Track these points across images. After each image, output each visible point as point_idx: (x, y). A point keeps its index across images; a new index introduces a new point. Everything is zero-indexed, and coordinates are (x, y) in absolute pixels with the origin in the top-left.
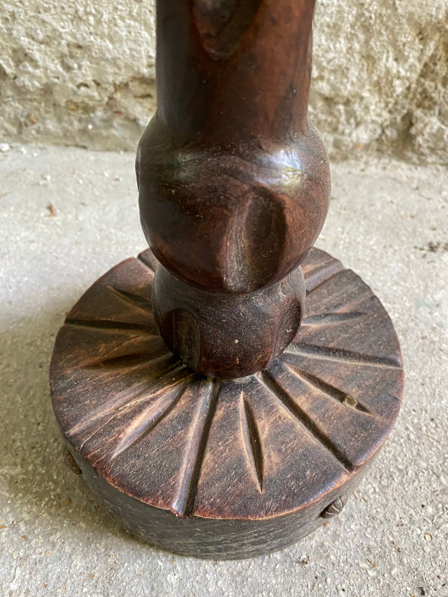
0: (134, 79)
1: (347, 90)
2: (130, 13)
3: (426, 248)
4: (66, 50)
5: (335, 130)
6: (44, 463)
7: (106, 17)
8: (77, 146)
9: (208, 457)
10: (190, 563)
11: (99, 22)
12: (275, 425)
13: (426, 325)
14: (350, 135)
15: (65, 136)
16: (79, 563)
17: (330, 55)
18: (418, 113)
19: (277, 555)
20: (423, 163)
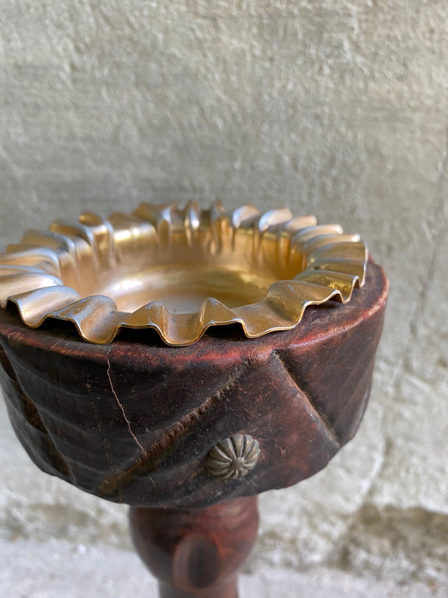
1: (303, 536)
18: (351, 547)
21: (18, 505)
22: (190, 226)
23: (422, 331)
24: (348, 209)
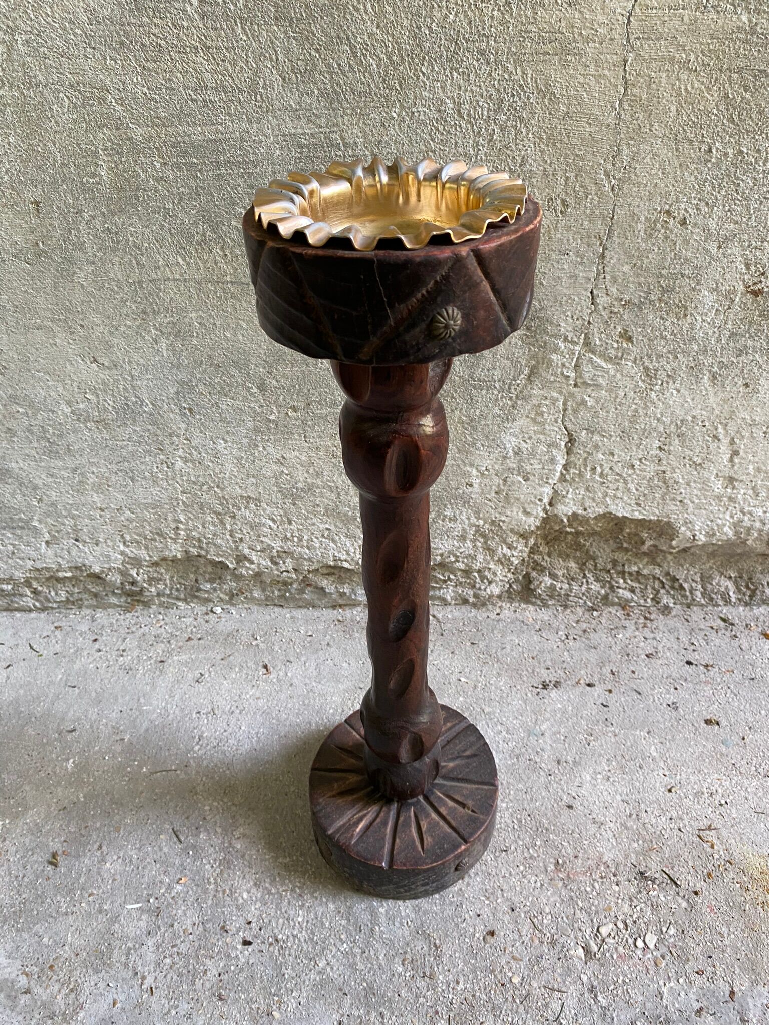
0: (322, 567)
1: (477, 566)
2: (323, 535)
3: (541, 686)
4: (275, 554)
5: (474, 586)
6: (301, 855)
7: (306, 537)
8: (275, 605)
9: (397, 841)
10: (391, 903)
11: (300, 540)
12: (429, 823)
13: (533, 750)
14: (485, 590)
15: (267, 599)
16: (332, 906)
17: (461, 550)
18: (534, 574)
19: (437, 896)
20: (546, 605)
21: (136, 562)
22: (380, 181)
23: (602, 300)
24: (519, 159)
